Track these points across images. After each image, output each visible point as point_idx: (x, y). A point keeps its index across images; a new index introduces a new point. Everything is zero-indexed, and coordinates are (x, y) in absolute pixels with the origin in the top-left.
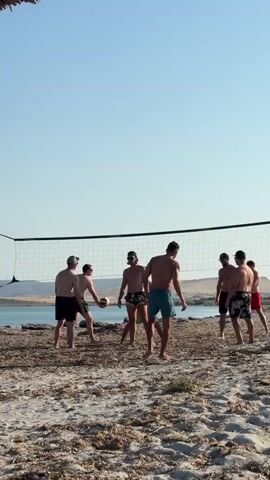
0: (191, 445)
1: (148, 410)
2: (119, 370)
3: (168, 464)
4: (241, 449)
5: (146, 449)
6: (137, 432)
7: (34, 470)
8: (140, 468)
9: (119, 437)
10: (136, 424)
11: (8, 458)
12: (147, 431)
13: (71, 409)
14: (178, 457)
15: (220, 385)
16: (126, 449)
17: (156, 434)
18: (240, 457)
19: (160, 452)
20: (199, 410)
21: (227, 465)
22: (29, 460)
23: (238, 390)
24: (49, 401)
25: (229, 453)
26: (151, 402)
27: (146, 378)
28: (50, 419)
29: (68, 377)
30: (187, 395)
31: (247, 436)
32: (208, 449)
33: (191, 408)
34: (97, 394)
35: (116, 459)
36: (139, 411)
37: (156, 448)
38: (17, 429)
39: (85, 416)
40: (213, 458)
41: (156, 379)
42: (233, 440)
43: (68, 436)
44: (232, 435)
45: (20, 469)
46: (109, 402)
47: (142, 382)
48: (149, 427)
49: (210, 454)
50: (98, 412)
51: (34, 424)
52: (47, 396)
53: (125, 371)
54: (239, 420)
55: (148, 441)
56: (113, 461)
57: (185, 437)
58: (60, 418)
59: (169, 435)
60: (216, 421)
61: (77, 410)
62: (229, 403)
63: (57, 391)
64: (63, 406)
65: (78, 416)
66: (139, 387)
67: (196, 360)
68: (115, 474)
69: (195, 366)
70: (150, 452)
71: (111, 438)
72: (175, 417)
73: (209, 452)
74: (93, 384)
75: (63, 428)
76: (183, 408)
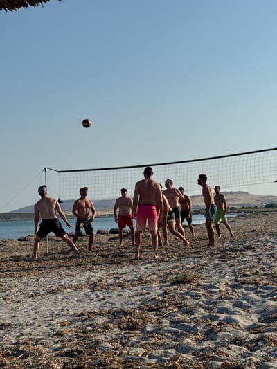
0: (192, 325)
1: (159, 298)
2: (139, 267)
3: (174, 340)
4: (229, 327)
5: (158, 330)
6: (152, 316)
7: (75, 348)
8: (153, 344)
9: (138, 320)
10: (151, 309)
11: (55, 339)
12: (159, 315)
13: (102, 299)
14: (182, 335)
16: (143, 328)
17: (166, 317)
18: (228, 333)
19: (169, 331)
20: (197, 297)
21: (218, 340)
22: (71, 340)
23: (227, 281)
24: (86, 293)
25: (220, 331)
26: (162, 292)
27: (158, 273)
28: (88, 307)
29: (100, 273)
30: (188, 286)
31: (233, 317)
32: (204, 328)
33: (192, 296)
34: (122, 286)
35: (136, 337)
36: (153, 299)
37: (165, 328)
38: (63, 315)
39: (113, 304)
40: (208, 335)
41: (166, 274)
42: (223, 320)
43: (100, 320)
44: (223, 316)
45: (64, 347)
46: (131, 292)
47: (155, 276)
48: (161, 311)
49: (206, 332)
50: (123, 300)
51: (75, 312)
52: (85, 289)
53: (143, 268)
54: (228, 304)
55: (160, 323)
56: (134, 339)
57: (187, 319)
58: (94, 306)
59: (175, 318)
60: (210, 306)
61: (107, 299)
62: (220, 291)
63: (92, 284)
64: (97, 296)
65: (108, 304)
66: (153, 280)
67: (195, 257)
68: (135, 350)
69: (195, 262)
70: (161, 332)
71: (132, 321)
72: (180, 304)
73: (205, 330)
74: (119, 278)
75: (97, 314)
76: (185, 296)
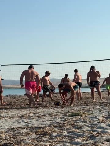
0: (81, 134)
1: (62, 122)
2: (49, 109)
3: (70, 140)
4: (103, 135)
5: (60, 135)
6: (56, 129)
7: (8, 142)
8: (56, 141)
9: (47, 131)
10: (56, 127)
12: (60, 129)
13: (26, 122)
14: (74, 138)
15: (95, 113)
16: (51, 135)
17: (65, 130)
18: (103, 137)
19: (66, 136)
20: (85, 122)
21: (96, 140)
22: (6, 139)
23: (103, 115)
24: (16, 120)
25: (98, 136)
26: (63, 119)
27: (61, 112)
28: (16, 125)
29: (26, 112)
30: (80, 117)
31: (106, 130)
32: (88, 135)
33: (81, 121)
34: (39, 117)
36: (57, 122)
37: (64, 135)
38: (1, 129)
39: (32, 124)
40: (91, 138)
41: (66, 112)
42: (100, 132)
43: (24, 131)
44: (99, 130)
45: (2, 142)
46: (44, 120)
47: (59, 113)
48: (62, 128)
49: (90, 137)
50: (39, 123)
51: (9, 127)
52: (16, 118)
53: (52, 110)
54: (103, 125)
55: (61, 132)
56: (45, 139)
57: (78, 131)
58: (22, 125)
59: (70, 130)
60: (92, 126)
61: (29, 122)
62: (99, 119)
63: (20, 116)
64: (23, 121)
65: (29, 125)
66: (58, 115)
67: (84, 106)
68: (45, 143)
69: (84, 108)
70: (62, 136)
71: (44, 131)
72: (74, 124)
73: (89, 136)
74: (37, 114)
75: (22, 128)
76: (77, 121)
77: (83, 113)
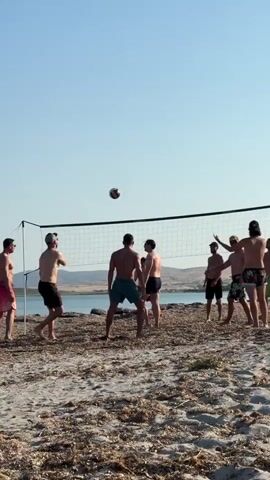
0: (217, 416)
1: (174, 385)
2: (146, 351)
3: (193, 434)
4: (265, 419)
5: (171, 421)
6: (162, 405)
7: (60, 442)
8: (164, 438)
9: (144, 410)
10: (162, 398)
11: (35, 432)
12: (173, 405)
13: (98, 387)
14: (203, 428)
15: (245, 361)
16: (151, 421)
17: (181, 407)
19: (184, 423)
20: (224, 384)
22: (55, 433)
23: (264, 366)
24: (76, 380)
25: (254, 422)
26: (177, 378)
27: (172, 357)
28: (77, 396)
29: (95, 358)
30: (213, 371)
32: (233, 419)
33: (217, 383)
34: (123, 372)
35: (141, 430)
36: (165, 386)
37: (181, 420)
38: (44, 405)
39: (111, 393)
40: (238, 428)
41: (182, 358)
42: (258, 411)
43: (94, 411)
44: (257, 407)
45: (46, 441)
46: (135, 380)
47: (168, 361)
48: (175, 401)
49: (235, 424)
50: (125, 389)
51: (61, 401)
52: (74, 376)
53: (151, 352)
54: (264, 392)
55: (174, 414)
56: (138, 433)
57: (210, 409)
58: (87, 395)
59: (193, 408)
60: (241, 394)
61: (104, 387)
62: (254, 377)
63: (84, 371)
64: (90, 384)
65: (104, 393)
66: (165, 366)
67: (221, 340)
68: (140, 444)
69: (221, 345)
70: (175, 423)
71: (136, 411)
72: (201, 392)
73: (234, 422)
74: (120, 364)
75: (89, 404)
76: (209, 383)
77: (220, 359)
